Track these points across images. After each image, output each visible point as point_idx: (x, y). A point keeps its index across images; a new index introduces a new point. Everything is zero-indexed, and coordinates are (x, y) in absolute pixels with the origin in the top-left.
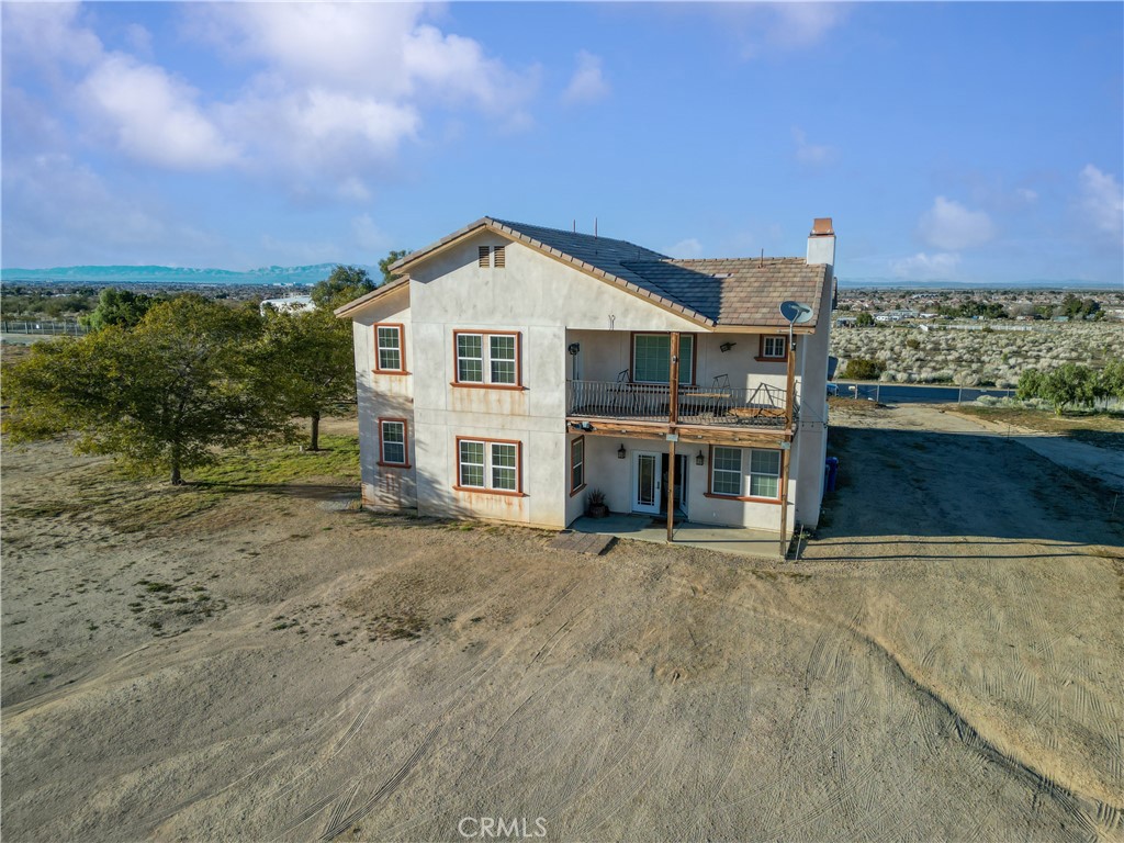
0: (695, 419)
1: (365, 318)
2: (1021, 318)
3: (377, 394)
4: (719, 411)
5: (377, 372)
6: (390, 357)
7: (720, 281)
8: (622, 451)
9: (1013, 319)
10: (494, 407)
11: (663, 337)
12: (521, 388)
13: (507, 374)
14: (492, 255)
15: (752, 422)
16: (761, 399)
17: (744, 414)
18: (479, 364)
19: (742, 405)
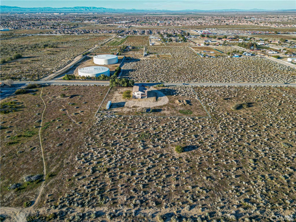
4: (145, 95)
8: (142, 96)
11: (143, 93)
12: (139, 95)
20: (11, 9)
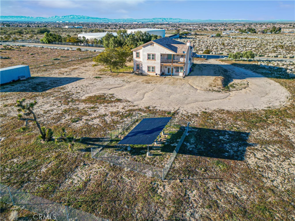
0: (174, 63)
1: (135, 51)
2: (259, 33)
3: (136, 61)
4: (177, 62)
5: (136, 58)
6: (138, 56)
7: (177, 48)
8: (166, 67)
9: (257, 33)
10: (152, 62)
11: (171, 55)
12: (155, 60)
13: (153, 59)
14: (152, 45)
15: (180, 64)
16: (181, 61)
17: (180, 63)
18: (150, 57)
19: (179, 62)
20: (101, 20)
